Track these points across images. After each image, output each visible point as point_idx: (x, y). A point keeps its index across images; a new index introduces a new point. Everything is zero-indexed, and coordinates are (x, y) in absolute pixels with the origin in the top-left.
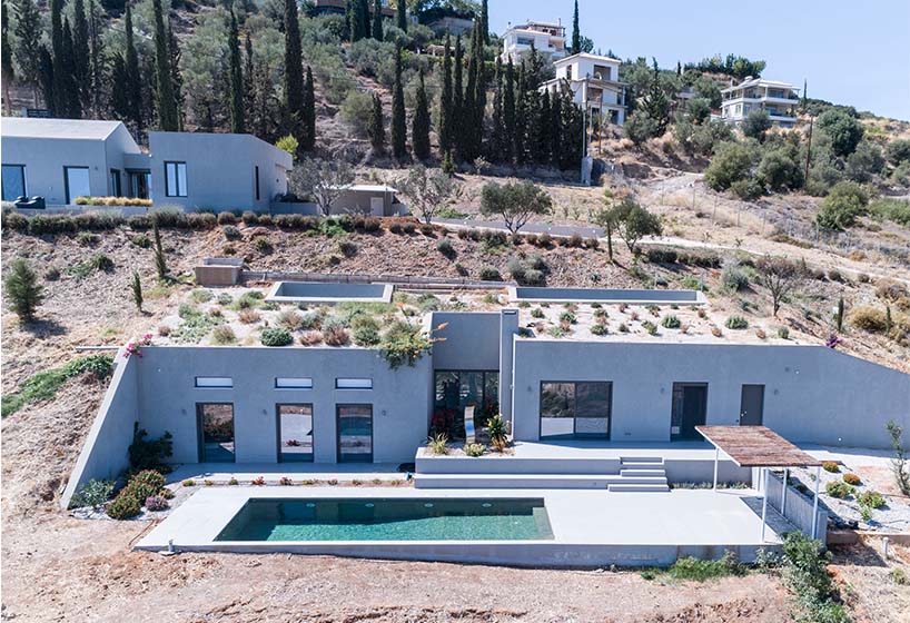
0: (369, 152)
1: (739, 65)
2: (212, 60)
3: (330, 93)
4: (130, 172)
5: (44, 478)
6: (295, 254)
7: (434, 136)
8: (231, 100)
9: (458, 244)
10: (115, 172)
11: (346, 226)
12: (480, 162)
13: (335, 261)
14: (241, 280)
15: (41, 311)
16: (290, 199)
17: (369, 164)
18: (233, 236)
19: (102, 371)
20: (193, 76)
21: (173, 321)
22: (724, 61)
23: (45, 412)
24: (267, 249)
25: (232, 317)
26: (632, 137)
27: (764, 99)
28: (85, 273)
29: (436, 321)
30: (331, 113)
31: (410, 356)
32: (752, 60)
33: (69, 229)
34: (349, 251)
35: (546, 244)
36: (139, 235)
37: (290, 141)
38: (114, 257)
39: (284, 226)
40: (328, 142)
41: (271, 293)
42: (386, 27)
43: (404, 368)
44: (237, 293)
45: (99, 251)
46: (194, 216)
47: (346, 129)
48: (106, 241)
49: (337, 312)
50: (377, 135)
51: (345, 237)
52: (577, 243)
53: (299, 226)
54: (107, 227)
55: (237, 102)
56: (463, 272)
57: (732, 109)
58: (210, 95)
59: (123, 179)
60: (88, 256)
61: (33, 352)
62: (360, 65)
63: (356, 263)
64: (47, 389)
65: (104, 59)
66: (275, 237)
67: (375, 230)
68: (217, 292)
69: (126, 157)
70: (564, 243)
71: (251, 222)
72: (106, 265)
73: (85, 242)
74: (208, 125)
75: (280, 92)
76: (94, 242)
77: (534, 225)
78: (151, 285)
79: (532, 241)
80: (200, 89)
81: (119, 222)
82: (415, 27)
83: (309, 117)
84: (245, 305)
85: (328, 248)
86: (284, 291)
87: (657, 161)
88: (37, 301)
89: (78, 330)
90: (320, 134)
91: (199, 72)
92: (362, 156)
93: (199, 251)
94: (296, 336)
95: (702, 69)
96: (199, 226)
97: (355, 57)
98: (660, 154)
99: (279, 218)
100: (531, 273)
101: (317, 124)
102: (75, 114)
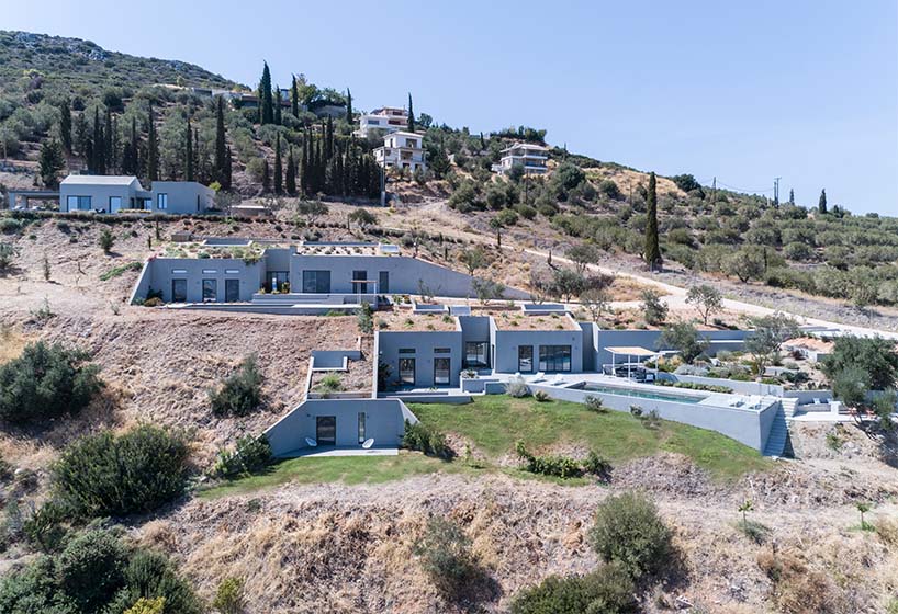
0: (261, 190)
1: (529, 132)
2: (175, 141)
3: (242, 158)
4: (139, 199)
5: (122, 296)
6: (213, 230)
7: (298, 181)
8: (186, 163)
9: (284, 226)
10: (132, 199)
11: (236, 220)
12: (320, 194)
13: (230, 233)
14: (190, 240)
15: (112, 250)
16: (213, 210)
17: (260, 196)
18: (187, 223)
19: (138, 267)
20: (165, 151)
21: (164, 252)
22: (517, 130)
23: (119, 279)
24: (201, 228)
25: (186, 251)
26: (417, 180)
27: (525, 156)
28: (127, 237)
29: (266, 252)
30: (243, 169)
31: (253, 261)
32: (537, 129)
33: (119, 221)
34: (236, 229)
35: (323, 226)
36: (147, 223)
37: (217, 184)
38: (137, 231)
39: (209, 220)
40: (238, 185)
41: (202, 244)
42: (284, 113)
43: (251, 265)
44: (188, 244)
45: (131, 229)
46: (170, 216)
47: (250, 178)
48: (134, 226)
49: (230, 248)
50: (266, 181)
51: (236, 224)
52: (337, 226)
53: (216, 220)
54: (134, 220)
55: (190, 165)
56: (284, 237)
57: (507, 162)
58: (174, 161)
59: (135, 201)
60: (127, 231)
61: (110, 262)
62: (265, 140)
63: (239, 234)
64: (119, 273)
65: (120, 144)
66: (205, 224)
67: (249, 221)
68: (180, 244)
69: (137, 192)
70: (331, 226)
71: (195, 218)
72: (135, 234)
73: (125, 226)
74: (173, 177)
75: (213, 158)
76: (129, 226)
77: (321, 219)
78: (154, 242)
79: (317, 225)
80: (168, 158)
81: (139, 219)
82: (305, 113)
83: (228, 172)
84: (191, 247)
85: (227, 228)
86: (207, 243)
87: (431, 193)
88: (112, 245)
89: (127, 255)
90: (235, 180)
91: (168, 149)
92: (257, 192)
93: (172, 229)
94: (211, 257)
95: (502, 136)
96: (172, 220)
97: (262, 134)
98: (435, 190)
99: (207, 216)
100: (312, 236)
101: (233, 175)
102: (103, 173)
